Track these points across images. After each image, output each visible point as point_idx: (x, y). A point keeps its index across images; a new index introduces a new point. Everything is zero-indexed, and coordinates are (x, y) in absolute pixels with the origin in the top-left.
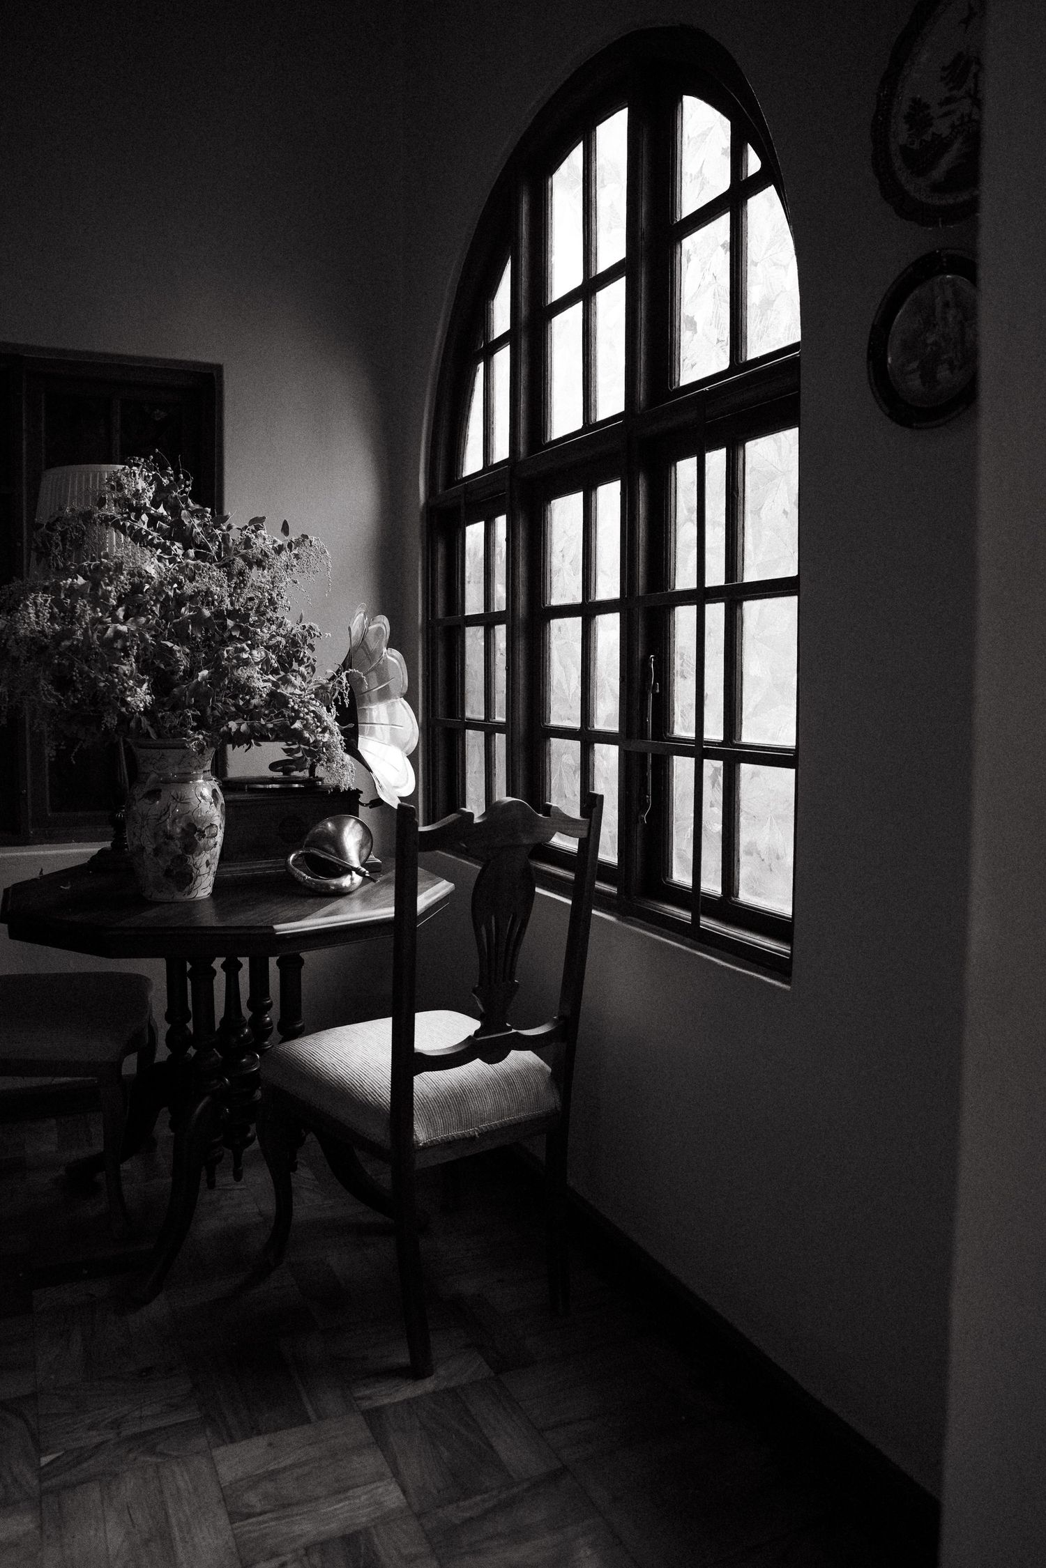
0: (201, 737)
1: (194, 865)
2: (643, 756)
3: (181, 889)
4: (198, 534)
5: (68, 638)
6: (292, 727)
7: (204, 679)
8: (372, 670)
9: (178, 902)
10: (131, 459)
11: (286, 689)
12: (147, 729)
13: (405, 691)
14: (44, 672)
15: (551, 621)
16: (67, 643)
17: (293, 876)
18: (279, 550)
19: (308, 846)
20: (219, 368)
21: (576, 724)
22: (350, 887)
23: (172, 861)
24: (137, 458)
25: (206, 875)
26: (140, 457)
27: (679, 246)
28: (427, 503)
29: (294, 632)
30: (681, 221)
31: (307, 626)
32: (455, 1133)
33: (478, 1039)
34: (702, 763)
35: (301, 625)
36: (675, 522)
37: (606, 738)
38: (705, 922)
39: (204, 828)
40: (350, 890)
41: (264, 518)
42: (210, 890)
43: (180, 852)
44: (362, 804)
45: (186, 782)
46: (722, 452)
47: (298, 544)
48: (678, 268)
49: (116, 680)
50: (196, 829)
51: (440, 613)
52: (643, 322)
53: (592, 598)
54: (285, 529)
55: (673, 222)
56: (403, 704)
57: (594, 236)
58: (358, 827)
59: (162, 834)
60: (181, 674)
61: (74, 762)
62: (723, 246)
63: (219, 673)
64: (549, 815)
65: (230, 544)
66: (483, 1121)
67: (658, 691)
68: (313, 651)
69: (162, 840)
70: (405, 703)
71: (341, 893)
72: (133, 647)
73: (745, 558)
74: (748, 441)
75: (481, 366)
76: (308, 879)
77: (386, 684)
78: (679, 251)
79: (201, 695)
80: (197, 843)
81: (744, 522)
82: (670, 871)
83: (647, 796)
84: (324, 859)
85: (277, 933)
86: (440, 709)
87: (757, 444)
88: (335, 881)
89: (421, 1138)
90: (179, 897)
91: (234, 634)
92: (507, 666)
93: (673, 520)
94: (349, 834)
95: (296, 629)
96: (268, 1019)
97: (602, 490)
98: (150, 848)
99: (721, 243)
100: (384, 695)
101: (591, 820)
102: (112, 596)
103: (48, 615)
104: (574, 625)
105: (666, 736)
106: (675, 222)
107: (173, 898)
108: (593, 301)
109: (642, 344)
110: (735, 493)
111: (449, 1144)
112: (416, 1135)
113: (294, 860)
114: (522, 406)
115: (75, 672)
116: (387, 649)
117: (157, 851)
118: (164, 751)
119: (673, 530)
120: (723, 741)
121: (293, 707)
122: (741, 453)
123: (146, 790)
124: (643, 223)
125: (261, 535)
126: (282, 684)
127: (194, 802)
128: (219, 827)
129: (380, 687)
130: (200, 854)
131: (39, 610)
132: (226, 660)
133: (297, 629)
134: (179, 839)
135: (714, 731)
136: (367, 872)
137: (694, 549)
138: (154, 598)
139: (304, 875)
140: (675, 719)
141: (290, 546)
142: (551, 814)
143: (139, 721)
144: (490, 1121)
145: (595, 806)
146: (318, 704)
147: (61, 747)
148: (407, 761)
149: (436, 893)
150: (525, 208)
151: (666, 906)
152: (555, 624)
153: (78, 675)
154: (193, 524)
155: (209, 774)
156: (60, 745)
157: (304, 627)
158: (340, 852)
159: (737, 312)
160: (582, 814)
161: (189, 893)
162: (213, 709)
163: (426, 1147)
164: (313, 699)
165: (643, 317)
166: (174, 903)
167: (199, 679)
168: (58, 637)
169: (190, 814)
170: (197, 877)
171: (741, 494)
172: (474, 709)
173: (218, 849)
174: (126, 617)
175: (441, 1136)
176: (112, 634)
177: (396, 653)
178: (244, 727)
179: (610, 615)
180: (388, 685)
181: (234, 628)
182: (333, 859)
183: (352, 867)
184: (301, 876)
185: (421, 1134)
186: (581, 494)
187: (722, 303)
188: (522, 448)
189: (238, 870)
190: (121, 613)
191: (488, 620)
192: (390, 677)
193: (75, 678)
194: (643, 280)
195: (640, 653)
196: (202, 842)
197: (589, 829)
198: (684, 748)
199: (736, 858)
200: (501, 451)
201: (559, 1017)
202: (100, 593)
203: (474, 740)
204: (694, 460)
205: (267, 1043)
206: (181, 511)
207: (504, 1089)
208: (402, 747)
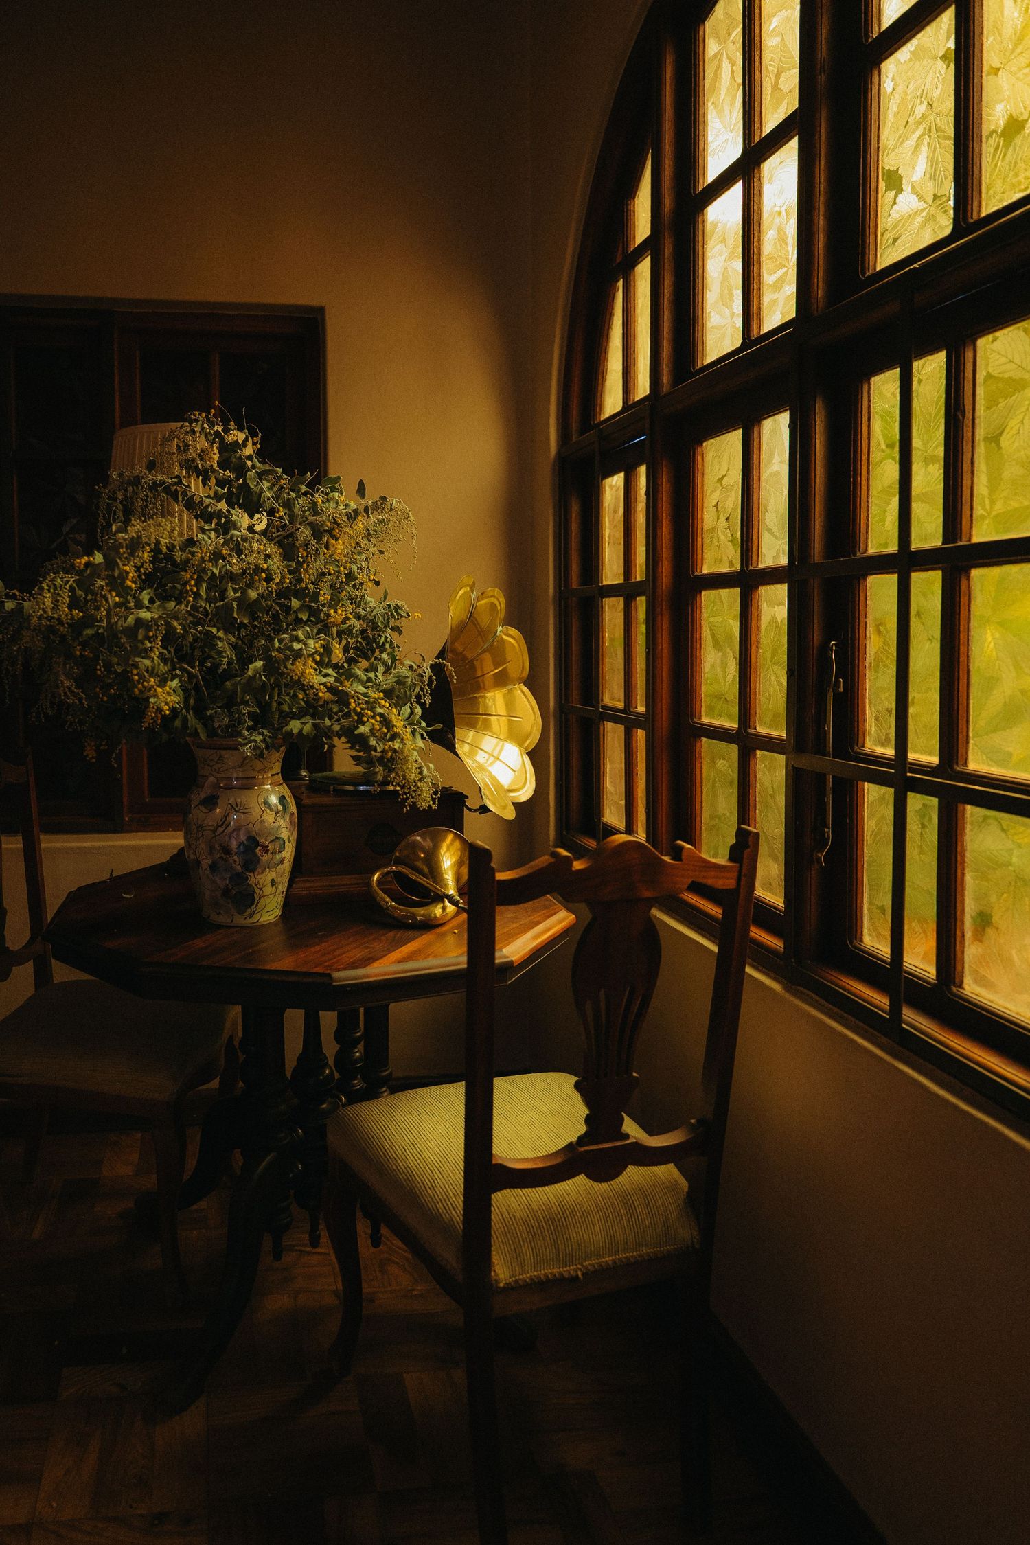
0: (259, 738)
1: (256, 885)
2: (821, 778)
3: (241, 912)
4: (269, 499)
5: (91, 626)
6: (356, 732)
7: (257, 671)
8: (484, 652)
9: (237, 927)
10: (191, 414)
11: (351, 685)
12: (196, 729)
13: (526, 674)
14: (65, 664)
15: (703, 593)
16: (89, 632)
17: (375, 899)
18: (352, 517)
19: (398, 862)
20: (321, 310)
21: (732, 724)
22: (441, 918)
23: (231, 879)
24: (197, 413)
25: (271, 896)
26: (201, 411)
27: (876, 73)
28: (559, 453)
29: (375, 613)
30: (882, 35)
31: (392, 604)
32: (551, 1271)
33: (582, 1149)
34: (905, 798)
35: (385, 604)
36: (868, 460)
37: (771, 745)
38: (912, 1018)
39: (267, 843)
40: (441, 922)
41: (339, 478)
42: (278, 912)
43: (239, 868)
44: (470, 809)
45: (248, 787)
46: (940, 358)
47: (376, 507)
48: (875, 105)
49: (136, 678)
50: (257, 844)
51: (575, 583)
52: (822, 189)
53: (754, 565)
54: (361, 490)
55: (867, 40)
56: (522, 692)
57: (757, 89)
58: (457, 844)
59: (218, 848)
60: (225, 667)
61: (115, 765)
62: (944, 58)
63: (272, 667)
64: (680, 860)
65: (296, 510)
66: (588, 1257)
67: (841, 690)
68: (400, 635)
69: (218, 856)
70: (526, 689)
71: (429, 925)
72: (157, 637)
73: (975, 506)
74: (980, 337)
75: (620, 283)
76: (391, 906)
77: (505, 666)
78: (875, 80)
79: (256, 690)
80: (259, 860)
81: (973, 455)
82: (859, 932)
83: (826, 830)
84: (415, 881)
85: (334, 984)
86: (575, 694)
87: (995, 340)
88: (422, 911)
89: (502, 1276)
90: (240, 920)
91: (300, 616)
92: (647, 648)
93: (864, 458)
94: (446, 851)
95: (377, 609)
96: (358, 1054)
97: (768, 425)
98: (206, 862)
99: (941, 53)
100: (502, 680)
101: (741, 866)
102: (130, 577)
103: (68, 600)
104: (730, 597)
105: (853, 750)
106: (870, 40)
107: (232, 921)
108: (756, 175)
109: (822, 218)
110: (959, 414)
111: (541, 1285)
112: (495, 1271)
113: (378, 880)
114: (666, 326)
115: (100, 665)
116: (502, 627)
117: (213, 867)
118: (223, 752)
119: (864, 472)
120: (939, 765)
121: (354, 709)
122: (969, 354)
123: (203, 796)
124: (823, 50)
125: (333, 498)
126: (346, 679)
127: (256, 813)
128: (286, 841)
129: (496, 671)
130: (262, 873)
131: (58, 594)
132: (277, 650)
133: (379, 610)
134: (238, 854)
135: (924, 752)
136: (461, 901)
137: (895, 496)
138: (196, 577)
139: (388, 899)
140: (867, 727)
141: (366, 510)
142: (683, 857)
143: (185, 719)
144: (598, 1256)
145: (747, 846)
146: (387, 705)
147: (102, 748)
148: (527, 760)
149: (549, 929)
150: (669, 72)
151: (851, 983)
152: (707, 596)
153: (103, 669)
154: (262, 488)
155: (279, 778)
156: (101, 745)
157: (389, 605)
158: (434, 871)
159: (966, 147)
160: (731, 859)
161: (251, 916)
162: (280, 704)
163: (509, 1289)
164: (382, 699)
165: (822, 180)
166: (234, 927)
167: (250, 673)
168: (77, 627)
169: (251, 826)
170: (260, 898)
171: (969, 415)
172: (612, 695)
173: (287, 866)
174: (151, 601)
175: (530, 1274)
176: (133, 622)
177: (514, 631)
178: (308, 728)
179: (779, 586)
180: (505, 669)
181: (301, 609)
182: (423, 881)
183: (444, 893)
184: (384, 901)
185: (502, 1271)
186: (740, 432)
187: (942, 141)
188: (666, 379)
189: (315, 886)
190: (145, 597)
191: (628, 591)
192: (508, 659)
193: (99, 672)
194: (823, 130)
195: (816, 637)
196: (266, 858)
197: (739, 879)
198: (880, 771)
199: (958, 933)
200: (643, 387)
201: (698, 1121)
202: (116, 574)
203: (613, 735)
204: (896, 373)
205: (356, 1082)
206: (246, 473)
207: (620, 1215)
208: (520, 742)
